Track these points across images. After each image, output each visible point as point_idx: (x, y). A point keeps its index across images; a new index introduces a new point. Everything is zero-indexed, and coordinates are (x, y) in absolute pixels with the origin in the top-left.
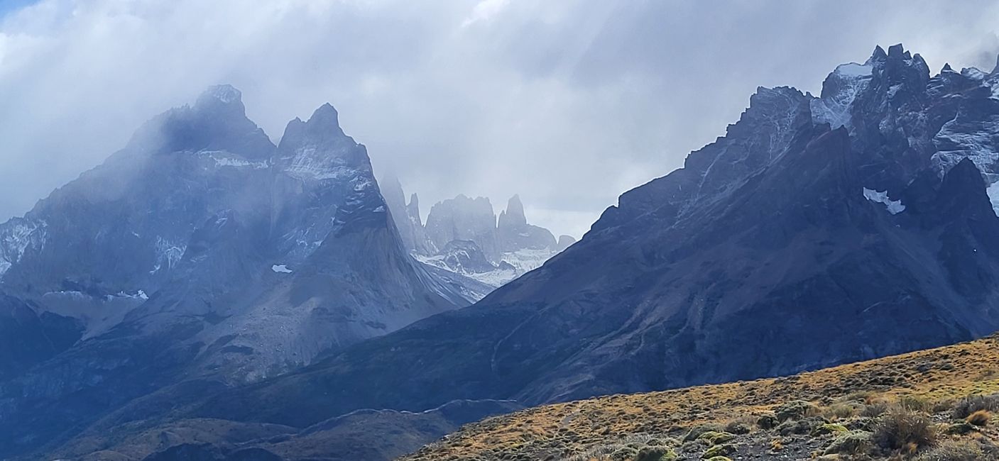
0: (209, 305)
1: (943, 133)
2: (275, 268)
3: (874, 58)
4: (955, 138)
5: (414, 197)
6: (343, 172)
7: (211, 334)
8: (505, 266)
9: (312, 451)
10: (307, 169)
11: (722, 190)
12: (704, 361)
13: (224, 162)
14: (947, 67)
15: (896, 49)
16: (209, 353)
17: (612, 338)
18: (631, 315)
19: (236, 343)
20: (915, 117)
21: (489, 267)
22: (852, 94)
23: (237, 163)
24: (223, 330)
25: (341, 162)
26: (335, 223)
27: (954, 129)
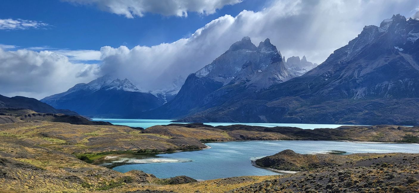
0: (247, 78)
1: (410, 33)
2: (259, 71)
3: (393, 18)
4: (413, 34)
5: (284, 57)
6: (271, 51)
7: (248, 84)
8: (304, 69)
9: (274, 105)
10: (264, 51)
11: (358, 48)
12: (359, 84)
13: (247, 51)
14: (411, 18)
15: (398, 15)
16: (248, 87)
17: (336, 81)
18: (340, 75)
19: (253, 85)
20: (403, 30)
21: (300, 70)
22: (388, 26)
23: (250, 52)
24: (250, 83)
25: (271, 49)
26: (271, 61)
27: (412, 32)
